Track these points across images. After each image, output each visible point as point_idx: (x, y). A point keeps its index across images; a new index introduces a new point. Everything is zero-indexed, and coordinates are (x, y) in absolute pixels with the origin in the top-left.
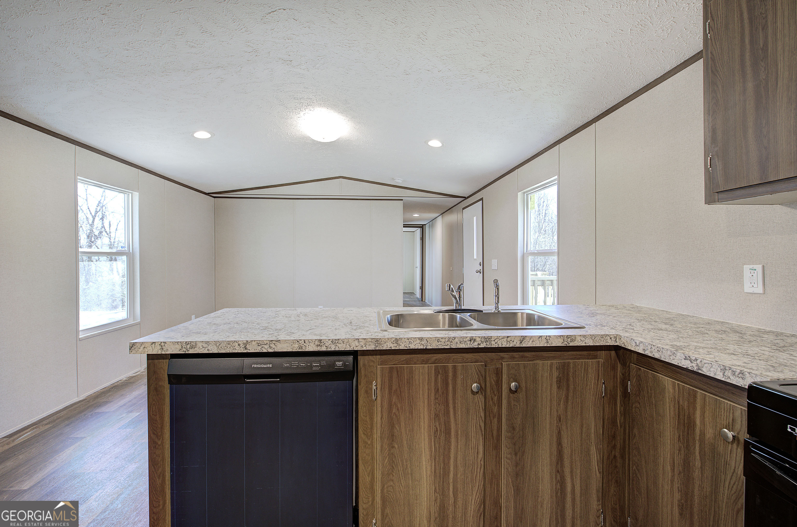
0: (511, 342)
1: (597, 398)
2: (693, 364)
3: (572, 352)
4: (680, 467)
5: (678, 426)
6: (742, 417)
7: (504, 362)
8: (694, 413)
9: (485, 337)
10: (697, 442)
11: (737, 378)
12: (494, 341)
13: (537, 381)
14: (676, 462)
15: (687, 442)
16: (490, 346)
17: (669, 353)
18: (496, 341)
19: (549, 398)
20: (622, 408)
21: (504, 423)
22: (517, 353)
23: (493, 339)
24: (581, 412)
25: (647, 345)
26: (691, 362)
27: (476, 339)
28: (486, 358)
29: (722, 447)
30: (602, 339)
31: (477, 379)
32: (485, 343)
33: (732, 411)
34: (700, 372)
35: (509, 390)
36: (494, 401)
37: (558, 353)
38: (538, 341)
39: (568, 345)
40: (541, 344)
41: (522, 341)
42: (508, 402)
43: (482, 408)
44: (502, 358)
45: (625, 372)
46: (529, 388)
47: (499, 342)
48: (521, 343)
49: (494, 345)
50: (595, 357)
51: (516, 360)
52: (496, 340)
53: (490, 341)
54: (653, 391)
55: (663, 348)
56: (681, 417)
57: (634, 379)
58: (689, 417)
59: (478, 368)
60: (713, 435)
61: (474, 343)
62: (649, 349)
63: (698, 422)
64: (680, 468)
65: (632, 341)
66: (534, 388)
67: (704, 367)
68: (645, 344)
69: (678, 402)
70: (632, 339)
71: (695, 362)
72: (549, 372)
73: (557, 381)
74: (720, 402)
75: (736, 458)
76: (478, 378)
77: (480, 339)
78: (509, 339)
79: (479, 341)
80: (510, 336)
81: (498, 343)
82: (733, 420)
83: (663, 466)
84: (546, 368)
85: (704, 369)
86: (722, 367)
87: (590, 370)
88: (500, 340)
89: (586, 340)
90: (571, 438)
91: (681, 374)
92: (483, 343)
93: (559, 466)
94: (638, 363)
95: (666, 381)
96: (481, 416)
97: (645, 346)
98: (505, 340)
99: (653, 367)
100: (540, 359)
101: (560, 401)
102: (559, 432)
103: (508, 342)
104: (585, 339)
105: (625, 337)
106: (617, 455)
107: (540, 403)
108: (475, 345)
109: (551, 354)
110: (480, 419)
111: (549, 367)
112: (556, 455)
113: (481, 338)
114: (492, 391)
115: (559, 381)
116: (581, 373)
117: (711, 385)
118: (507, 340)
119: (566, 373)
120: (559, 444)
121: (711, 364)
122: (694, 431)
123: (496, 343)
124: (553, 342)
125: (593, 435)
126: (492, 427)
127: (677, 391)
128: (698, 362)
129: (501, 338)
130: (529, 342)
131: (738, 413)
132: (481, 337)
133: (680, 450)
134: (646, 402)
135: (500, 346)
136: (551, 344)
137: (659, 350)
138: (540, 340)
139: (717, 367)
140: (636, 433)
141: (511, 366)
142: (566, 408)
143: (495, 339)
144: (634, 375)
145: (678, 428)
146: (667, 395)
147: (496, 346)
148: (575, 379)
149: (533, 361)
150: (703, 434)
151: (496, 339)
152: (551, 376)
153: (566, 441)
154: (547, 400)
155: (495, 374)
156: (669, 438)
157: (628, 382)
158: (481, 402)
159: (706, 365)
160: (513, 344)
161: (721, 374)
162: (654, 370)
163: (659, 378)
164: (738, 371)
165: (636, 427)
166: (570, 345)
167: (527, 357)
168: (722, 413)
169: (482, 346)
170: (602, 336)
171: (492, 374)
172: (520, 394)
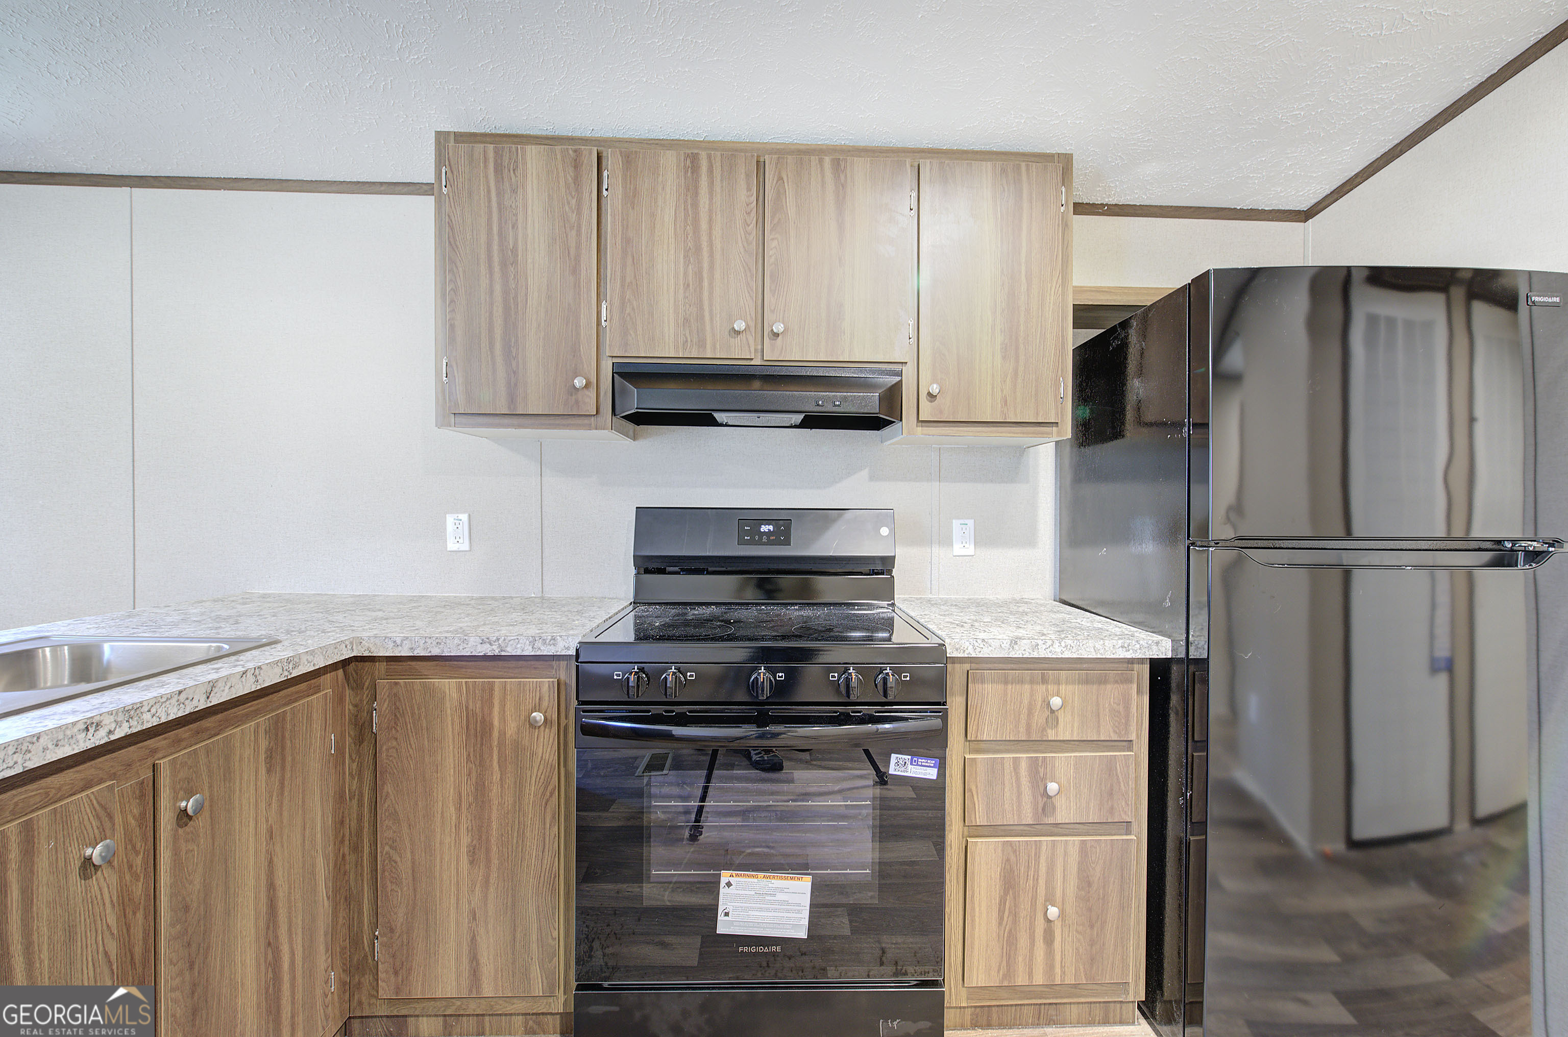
0: (187, 702)
1: (324, 763)
2: (493, 647)
3: (285, 691)
4: (470, 796)
5: (466, 743)
6: (549, 691)
7: (159, 759)
8: (491, 713)
9: (126, 709)
10: (495, 748)
11: (549, 647)
12: (149, 711)
13: (232, 775)
14: (464, 794)
15: (480, 757)
16: (139, 728)
17: (456, 641)
18: (153, 710)
19: (253, 800)
20: (355, 766)
21: (164, 908)
22: (187, 727)
23: (145, 709)
24: (304, 802)
25: (416, 640)
26: (491, 644)
27: (101, 722)
28: (112, 766)
29: (527, 738)
30: (336, 651)
31: (96, 831)
32: (126, 725)
33: (538, 689)
34: (503, 654)
35: (175, 823)
36: (135, 868)
37: (263, 700)
38: (240, 683)
39: (289, 677)
40: (246, 688)
41: (210, 693)
42: (174, 852)
43: (112, 901)
44: (154, 751)
45: (361, 700)
46: (216, 798)
47: (159, 711)
48: (208, 698)
49: (149, 721)
50: (318, 690)
51: (184, 744)
52: (155, 707)
53: (140, 715)
54: (423, 709)
55: (446, 638)
56: (472, 726)
57: (384, 704)
58: (483, 721)
59: (100, 799)
60: (516, 728)
61: (98, 732)
62: (421, 644)
63: (496, 723)
64: (470, 799)
65: (386, 641)
66: (225, 792)
67: (509, 645)
68: (413, 639)
69: (467, 708)
70: (386, 637)
71: (496, 643)
72: (252, 744)
73: (266, 758)
74: (525, 684)
75: (544, 742)
76: (98, 828)
77: (112, 718)
78: (183, 696)
79: (110, 723)
80: (185, 689)
81: (157, 715)
82: (540, 699)
83: (442, 812)
84: (248, 739)
85: (509, 649)
86: (531, 639)
87: (315, 715)
88: (163, 706)
89: (315, 659)
90: (288, 862)
91: (466, 668)
92: (120, 727)
93: (270, 932)
94: (387, 676)
95: (447, 686)
96: (108, 926)
97: (413, 642)
98: (174, 701)
99: (419, 672)
100: (232, 725)
101: (271, 797)
102: (271, 862)
103: (182, 705)
104: (314, 657)
105: (371, 639)
106: (346, 853)
107: (238, 819)
108: (100, 738)
109: (249, 707)
110: (107, 933)
111: (253, 733)
112: (266, 913)
113: (117, 713)
114: (129, 847)
115: (270, 758)
116: (303, 724)
117: (509, 668)
118: (178, 701)
119: (280, 734)
120: (271, 886)
121: (518, 639)
122: (490, 736)
123: (154, 715)
124: (266, 679)
125: (319, 836)
126: (132, 937)
127: (465, 693)
128: (500, 642)
129: (164, 700)
130: (223, 691)
131: (545, 688)
132: (114, 713)
133: (469, 775)
134: (410, 731)
135: (163, 720)
136: (263, 684)
137: (440, 641)
138: (244, 680)
139: (525, 640)
140: (390, 791)
141: (179, 763)
142: (281, 806)
143: (150, 706)
144: (386, 696)
145: (466, 745)
146: (448, 705)
147: (155, 722)
148: (294, 741)
149: (218, 734)
150: (502, 733)
151: (152, 706)
152: (256, 753)
153: (280, 874)
154: (249, 807)
155: (136, 798)
156: (452, 766)
157: (373, 713)
158: (109, 888)
159: (511, 642)
160: (192, 707)
161: (530, 648)
162: (421, 677)
163: (434, 685)
164: (550, 637)
165: (390, 781)
166: (292, 676)
167: (207, 729)
168: (528, 696)
169: (119, 734)
170: (335, 646)
171: (129, 801)
172: (200, 818)
